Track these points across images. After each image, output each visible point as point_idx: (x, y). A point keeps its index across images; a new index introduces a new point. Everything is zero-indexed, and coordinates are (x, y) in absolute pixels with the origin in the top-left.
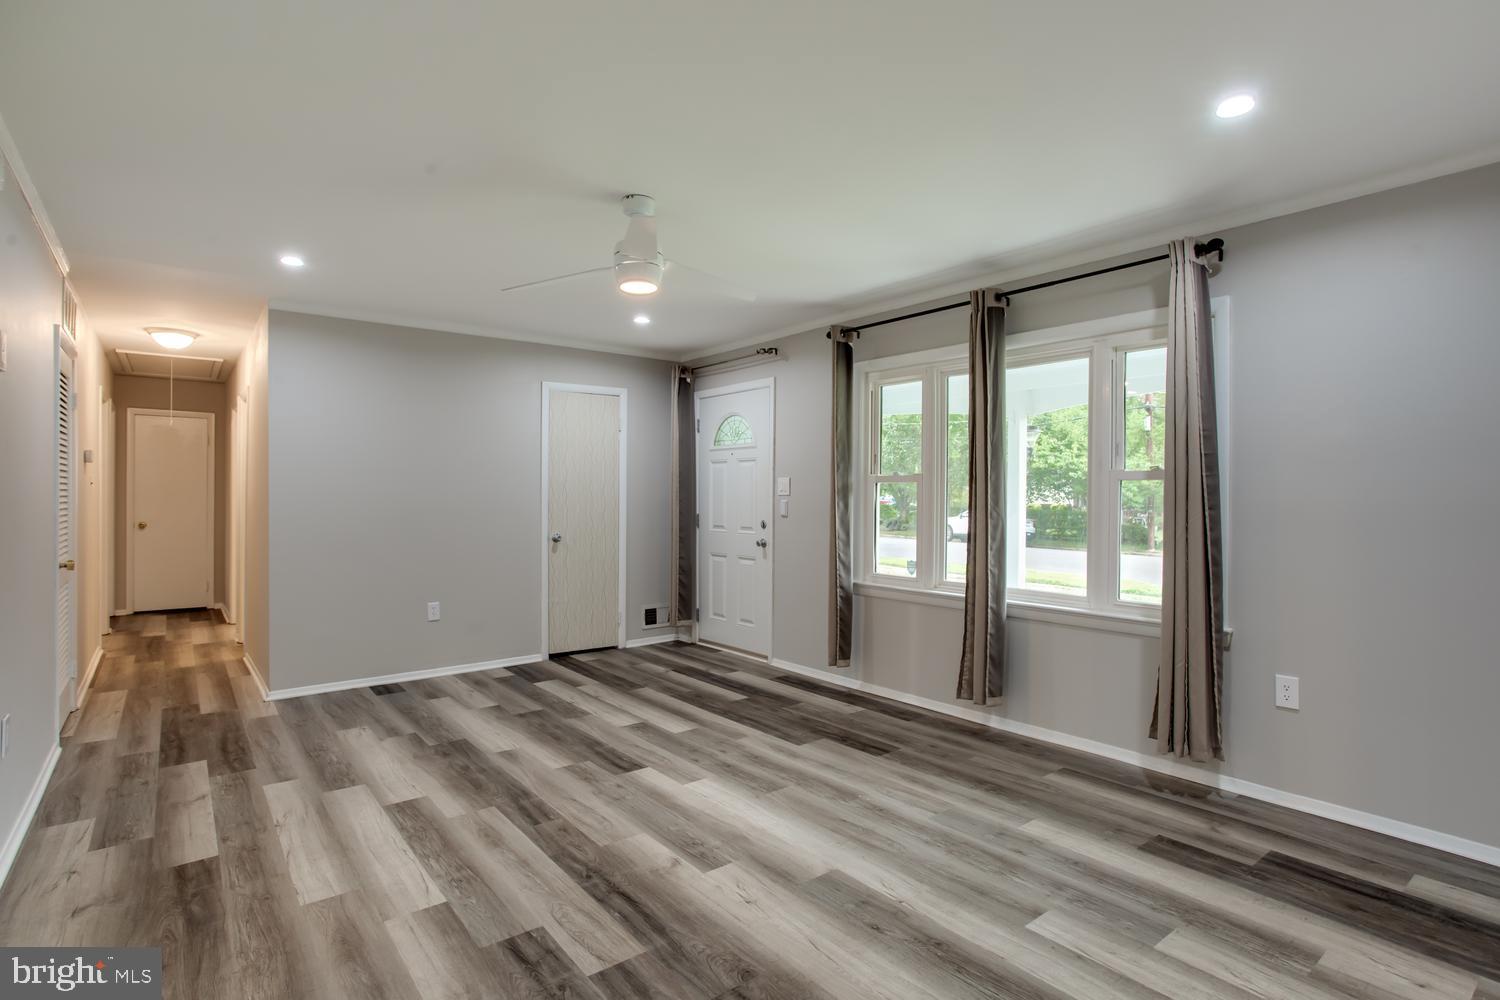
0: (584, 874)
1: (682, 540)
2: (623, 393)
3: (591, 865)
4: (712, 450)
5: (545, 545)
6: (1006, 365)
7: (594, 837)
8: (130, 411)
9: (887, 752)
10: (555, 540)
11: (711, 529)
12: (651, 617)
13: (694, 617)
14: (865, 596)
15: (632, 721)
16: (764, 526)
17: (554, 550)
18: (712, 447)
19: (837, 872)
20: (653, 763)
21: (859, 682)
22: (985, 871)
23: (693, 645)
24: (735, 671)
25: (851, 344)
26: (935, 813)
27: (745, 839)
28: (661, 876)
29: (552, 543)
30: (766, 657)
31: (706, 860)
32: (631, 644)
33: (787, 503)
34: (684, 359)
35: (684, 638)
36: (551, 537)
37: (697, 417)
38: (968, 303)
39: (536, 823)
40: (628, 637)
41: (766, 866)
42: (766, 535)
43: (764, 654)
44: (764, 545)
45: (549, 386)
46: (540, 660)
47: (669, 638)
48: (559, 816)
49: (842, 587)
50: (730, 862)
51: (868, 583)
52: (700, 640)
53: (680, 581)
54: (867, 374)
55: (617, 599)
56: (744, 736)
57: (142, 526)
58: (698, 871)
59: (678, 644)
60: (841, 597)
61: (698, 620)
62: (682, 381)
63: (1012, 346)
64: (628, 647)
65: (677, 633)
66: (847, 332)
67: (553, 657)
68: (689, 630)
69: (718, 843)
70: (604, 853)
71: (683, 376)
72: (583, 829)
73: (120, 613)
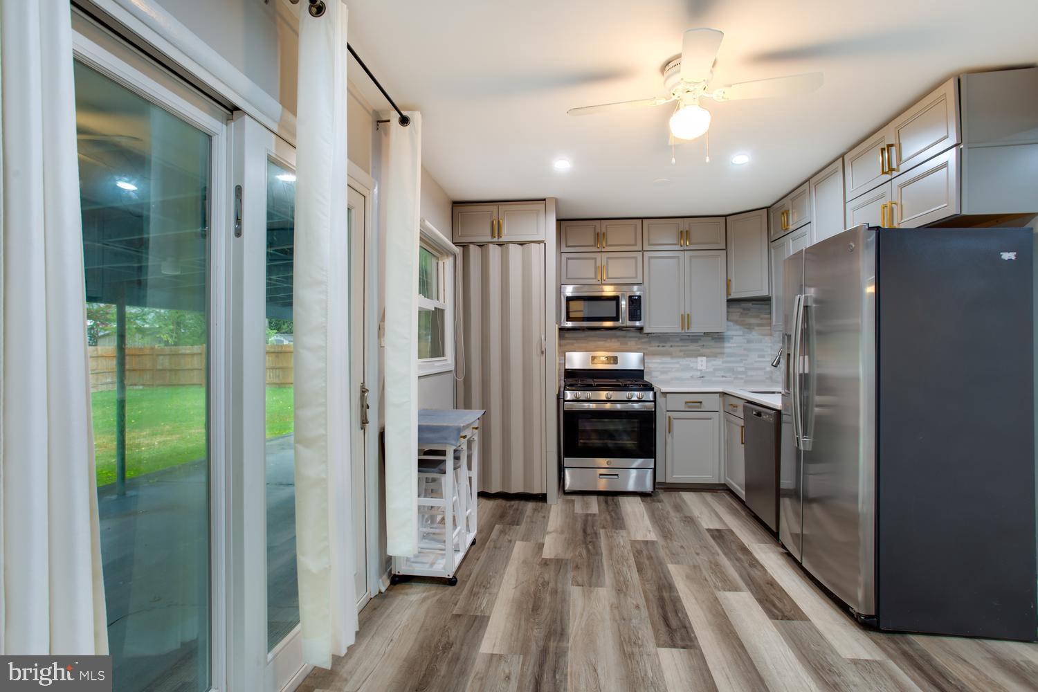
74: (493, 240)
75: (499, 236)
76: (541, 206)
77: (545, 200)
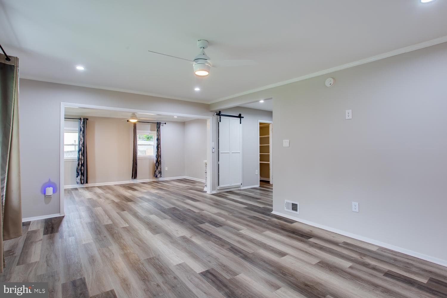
0: (212, 235)
3: (211, 237)
7: (213, 244)
20: (195, 277)
27: (171, 242)
28: (195, 235)
31: (184, 238)
39: (232, 247)
41: (169, 236)
48: (226, 249)
50: (178, 237)
58: (186, 236)
69: (179, 241)
70: (209, 240)
72: (217, 246)
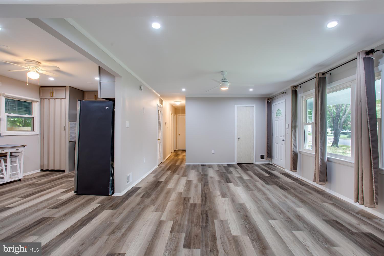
0: (203, 194)
1: (268, 139)
2: (255, 106)
3: (206, 193)
4: (275, 118)
5: (236, 140)
6: (327, 93)
8: (178, 115)
9: (287, 190)
10: (239, 139)
11: (275, 137)
12: (262, 157)
13: (272, 158)
14: (302, 154)
15: (239, 176)
16: (284, 136)
17: (238, 141)
18: (275, 117)
19: (244, 204)
20: (234, 183)
21: (301, 177)
22: (274, 211)
23: (272, 165)
24: (274, 170)
25: (297, 90)
26: (280, 201)
27: (235, 196)
28: (214, 197)
29: (238, 139)
30: (284, 169)
31: (224, 197)
32: (257, 163)
33: (288, 130)
34: (268, 96)
35: (270, 163)
36: (237, 138)
37: (273, 110)
38: (315, 78)
39: (205, 186)
40: (256, 161)
41: (233, 200)
42: (284, 138)
43: (284, 168)
44: (284, 141)
45: (236, 106)
46: (235, 164)
47: (267, 163)
48: (209, 186)
49: (294, 151)
50: (228, 198)
51: (303, 151)
52: (274, 164)
53: (267, 149)
54: (303, 97)
55: (253, 152)
56: (258, 182)
57: (179, 135)
58: (221, 198)
59: (269, 164)
60: (293, 154)
61: (273, 159)
62: (268, 102)
63: (328, 88)
64: (256, 163)
65: (269, 162)
66: (295, 87)
67: (238, 164)
68: (271, 161)
69: (229, 195)
71: (268, 100)
73: (177, 150)
74: (51, 98)
75: (53, 97)
76: (64, 88)
77: (66, 86)
